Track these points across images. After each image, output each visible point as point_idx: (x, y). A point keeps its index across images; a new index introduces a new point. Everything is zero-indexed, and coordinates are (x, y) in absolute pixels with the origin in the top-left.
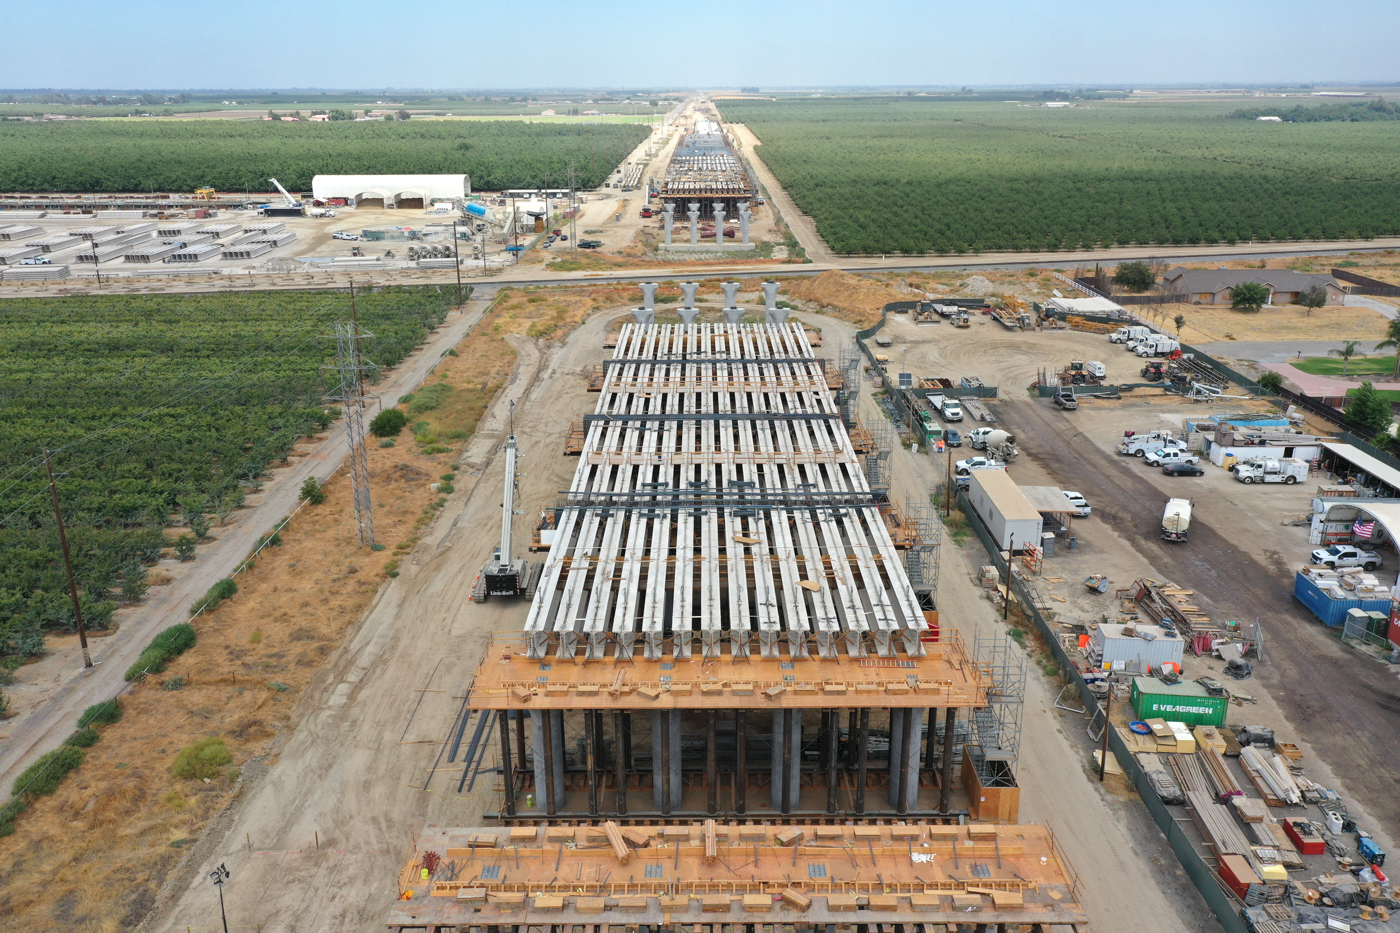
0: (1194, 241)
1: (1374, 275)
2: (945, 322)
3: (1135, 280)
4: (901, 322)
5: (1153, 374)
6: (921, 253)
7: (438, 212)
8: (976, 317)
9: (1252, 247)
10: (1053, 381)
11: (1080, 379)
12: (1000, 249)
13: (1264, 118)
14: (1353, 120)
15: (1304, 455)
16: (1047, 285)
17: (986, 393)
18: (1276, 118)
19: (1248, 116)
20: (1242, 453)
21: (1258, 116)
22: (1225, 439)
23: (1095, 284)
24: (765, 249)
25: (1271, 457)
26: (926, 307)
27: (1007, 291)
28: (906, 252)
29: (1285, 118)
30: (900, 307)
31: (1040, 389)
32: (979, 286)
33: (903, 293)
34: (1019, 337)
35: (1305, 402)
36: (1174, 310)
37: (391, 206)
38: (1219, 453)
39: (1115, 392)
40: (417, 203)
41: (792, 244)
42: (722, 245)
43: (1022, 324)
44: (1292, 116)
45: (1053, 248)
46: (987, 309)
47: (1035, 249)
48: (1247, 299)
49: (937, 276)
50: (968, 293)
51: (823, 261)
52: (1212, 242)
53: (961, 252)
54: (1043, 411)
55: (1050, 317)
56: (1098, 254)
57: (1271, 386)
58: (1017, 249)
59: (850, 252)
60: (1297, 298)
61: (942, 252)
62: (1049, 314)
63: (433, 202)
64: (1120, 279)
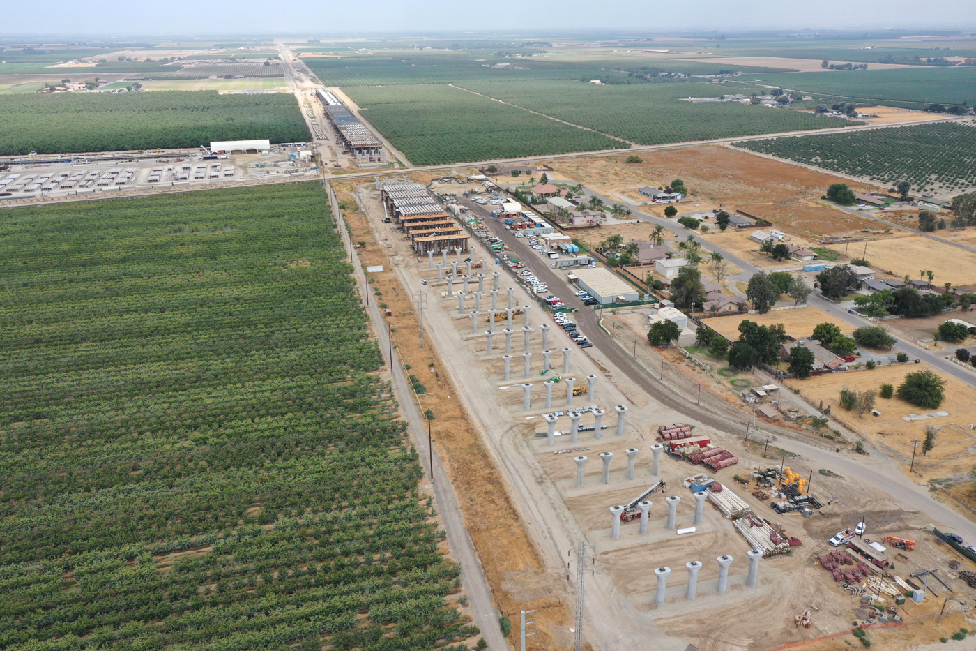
1: (551, 164)
2: (446, 184)
3: (492, 170)
4: (436, 183)
5: (487, 190)
6: (439, 164)
8: (453, 181)
10: (467, 193)
11: (473, 192)
12: (461, 162)
13: (593, 81)
14: (629, 83)
15: (503, 200)
16: (472, 172)
17: (454, 195)
18: (598, 82)
20: (495, 201)
21: (591, 79)
23: (482, 171)
24: (391, 164)
25: (499, 201)
26: (441, 179)
27: (461, 174)
28: (434, 164)
29: (602, 82)
30: (435, 180)
31: (465, 194)
32: (454, 173)
33: (435, 176)
34: (463, 185)
35: (510, 193)
36: (497, 177)
37: (245, 153)
38: (492, 201)
39: (478, 194)
40: (254, 151)
41: (400, 163)
42: (377, 164)
43: (463, 182)
44: (605, 80)
45: (476, 161)
46: (456, 179)
47: (471, 161)
48: (516, 174)
49: (444, 171)
50: (451, 175)
51: (412, 169)
53: (450, 163)
54: (465, 198)
55: (469, 180)
56: (483, 163)
57: (507, 191)
58: (466, 162)
59: (418, 165)
60: (527, 173)
61: (444, 164)
63: (260, 151)
64: (488, 170)
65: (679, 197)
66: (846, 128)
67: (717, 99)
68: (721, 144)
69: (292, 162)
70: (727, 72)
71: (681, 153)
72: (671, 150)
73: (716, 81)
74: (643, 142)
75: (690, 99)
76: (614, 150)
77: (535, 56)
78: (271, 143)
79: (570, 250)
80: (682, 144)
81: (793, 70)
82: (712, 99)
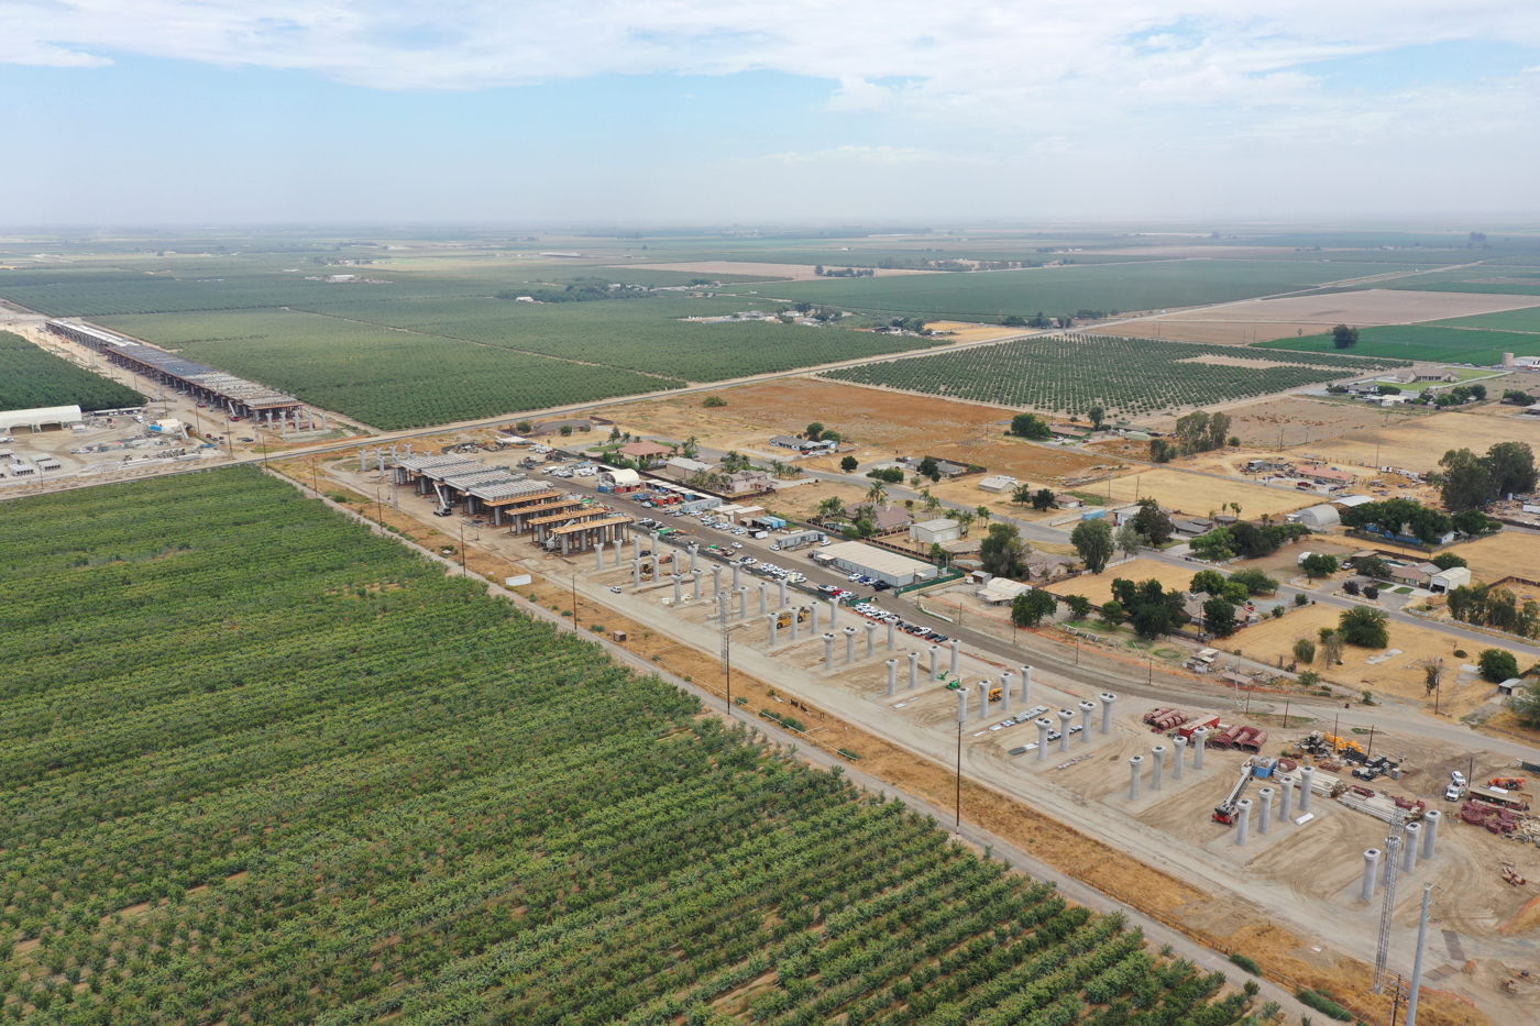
0: (534, 408)
1: (605, 417)
3: (524, 429)
5: (551, 457)
6: (424, 426)
7: (76, 431)
8: (479, 449)
9: (557, 409)
10: (522, 463)
11: (528, 460)
12: (455, 420)
13: (521, 299)
15: (595, 469)
16: (491, 434)
18: (529, 299)
19: (508, 296)
20: (581, 471)
21: (515, 296)
22: (576, 468)
23: (511, 432)
25: (588, 470)
26: (458, 447)
27: (478, 438)
28: (416, 426)
29: (535, 299)
30: (448, 449)
32: (466, 437)
33: (440, 443)
34: (501, 453)
35: (592, 458)
36: (546, 438)
37: (39, 430)
38: (576, 471)
39: (542, 463)
40: (56, 426)
41: (354, 429)
42: (315, 432)
43: (497, 449)
44: (539, 296)
45: (478, 418)
46: (479, 446)
47: (471, 419)
48: (564, 431)
49: (445, 435)
50: (465, 441)
52: (541, 408)
54: (527, 471)
55: (504, 446)
57: (582, 456)
58: (463, 420)
59: (390, 429)
60: (582, 429)
61: (432, 425)
62: (505, 444)
63: (66, 425)
64: (519, 429)
65: (833, 446)
66: (933, 349)
67: (728, 318)
68: (806, 376)
69: (158, 440)
70: (702, 282)
71: (763, 389)
72: (745, 387)
73: (699, 295)
74: (700, 380)
75: (690, 319)
76: (667, 392)
77: (376, 264)
78: (83, 411)
79: (775, 526)
80: (750, 378)
81: (784, 279)
82: (721, 319)
